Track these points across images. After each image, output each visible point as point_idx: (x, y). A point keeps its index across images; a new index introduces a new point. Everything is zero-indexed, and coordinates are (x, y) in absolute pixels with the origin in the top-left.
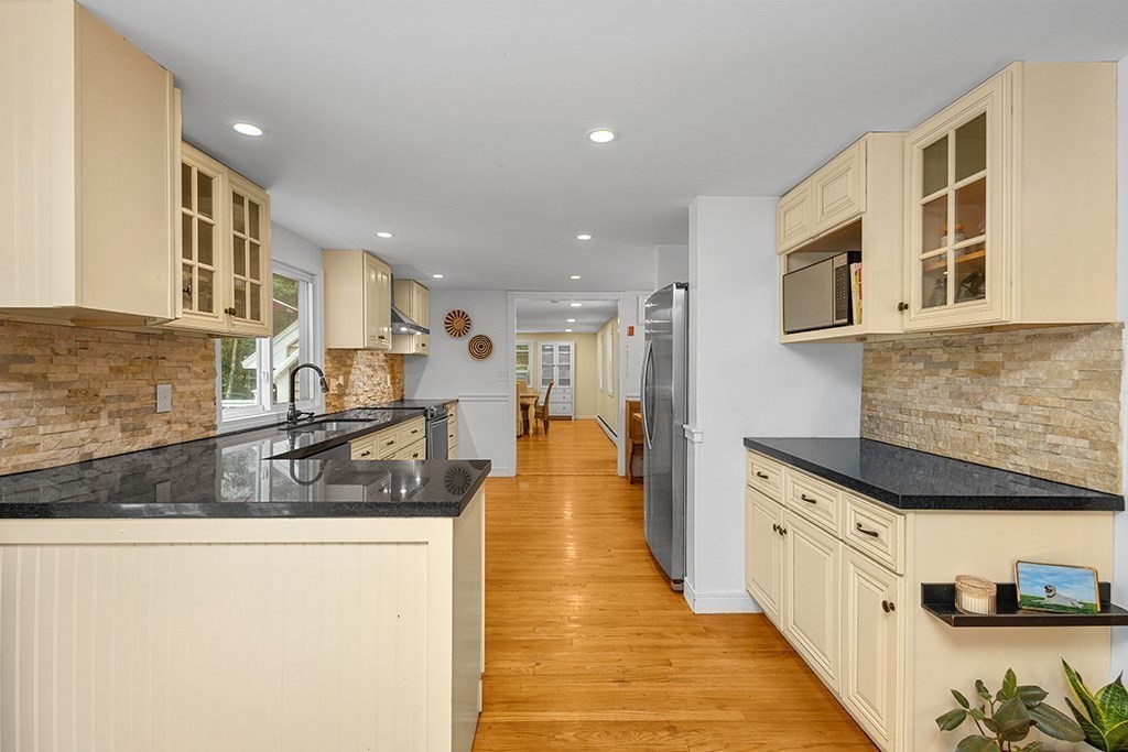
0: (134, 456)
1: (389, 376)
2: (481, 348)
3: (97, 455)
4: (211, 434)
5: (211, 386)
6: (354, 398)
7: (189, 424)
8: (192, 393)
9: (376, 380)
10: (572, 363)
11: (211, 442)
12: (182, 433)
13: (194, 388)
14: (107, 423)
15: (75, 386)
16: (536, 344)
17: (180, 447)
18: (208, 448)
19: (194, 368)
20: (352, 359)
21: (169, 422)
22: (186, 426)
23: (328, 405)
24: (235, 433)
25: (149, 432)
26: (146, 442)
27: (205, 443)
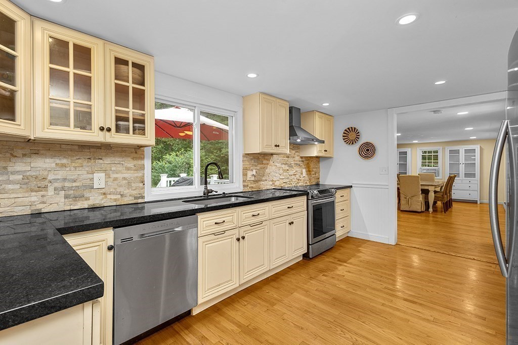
0: (75, 212)
1: (304, 171)
2: (368, 151)
3: (43, 211)
4: (140, 201)
5: (140, 175)
6: (271, 183)
7: (122, 195)
8: (124, 179)
9: (291, 172)
10: (477, 162)
11: (140, 206)
12: (115, 200)
13: (126, 175)
14: (53, 193)
15: (28, 174)
16: (444, 149)
17: (115, 208)
18: (138, 208)
19: (126, 164)
20: (268, 160)
21: (104, 194)
22: (119, 196)
23: (244, 186)
24: (162, 201)
25: (87, 199)
26: (85, 204)
27: (135, 206)
